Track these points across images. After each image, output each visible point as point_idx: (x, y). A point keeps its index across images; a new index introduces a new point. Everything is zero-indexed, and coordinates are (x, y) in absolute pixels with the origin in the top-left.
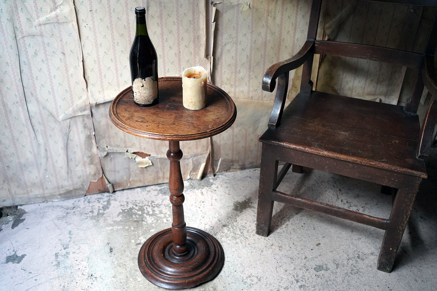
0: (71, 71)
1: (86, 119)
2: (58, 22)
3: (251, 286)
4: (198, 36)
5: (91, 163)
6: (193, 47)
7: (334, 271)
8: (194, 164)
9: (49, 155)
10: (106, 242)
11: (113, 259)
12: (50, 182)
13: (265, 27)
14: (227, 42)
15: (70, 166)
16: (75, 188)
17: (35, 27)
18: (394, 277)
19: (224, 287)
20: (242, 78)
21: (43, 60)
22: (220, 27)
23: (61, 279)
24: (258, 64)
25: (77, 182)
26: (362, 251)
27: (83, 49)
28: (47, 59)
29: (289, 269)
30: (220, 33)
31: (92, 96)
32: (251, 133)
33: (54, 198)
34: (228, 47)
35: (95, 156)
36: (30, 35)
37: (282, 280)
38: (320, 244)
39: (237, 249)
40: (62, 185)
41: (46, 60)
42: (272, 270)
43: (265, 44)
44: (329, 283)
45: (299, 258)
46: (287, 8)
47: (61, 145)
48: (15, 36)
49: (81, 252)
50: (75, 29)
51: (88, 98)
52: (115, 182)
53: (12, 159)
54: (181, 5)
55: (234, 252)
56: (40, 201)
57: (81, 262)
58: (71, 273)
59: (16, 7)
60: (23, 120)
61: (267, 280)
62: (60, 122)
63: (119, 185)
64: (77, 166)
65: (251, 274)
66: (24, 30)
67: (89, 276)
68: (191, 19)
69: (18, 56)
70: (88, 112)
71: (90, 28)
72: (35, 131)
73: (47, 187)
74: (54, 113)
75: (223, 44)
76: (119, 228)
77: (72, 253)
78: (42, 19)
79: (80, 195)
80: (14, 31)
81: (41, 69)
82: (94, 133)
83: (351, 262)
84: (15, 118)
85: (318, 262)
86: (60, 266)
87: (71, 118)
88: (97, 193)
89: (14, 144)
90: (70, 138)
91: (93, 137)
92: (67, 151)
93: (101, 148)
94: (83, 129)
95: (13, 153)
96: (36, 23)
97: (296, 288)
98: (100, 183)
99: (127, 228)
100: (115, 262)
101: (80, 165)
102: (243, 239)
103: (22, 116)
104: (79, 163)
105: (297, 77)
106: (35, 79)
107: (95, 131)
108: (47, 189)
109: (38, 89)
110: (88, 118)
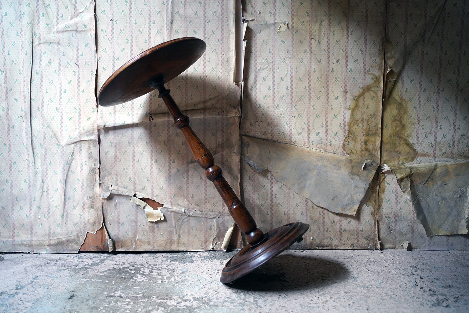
0: (83, 86)
1: (92, 147)
2: (77, 30)
4: (228, 59)
5: (92, 206)
6: (221, 71)
8: (219, 228)
9: (45, 189)
10: (71, 290)
11: (67, 305)
12: (41, 226)
13: (309, 52)
14: (262, 68)
15: (67, 207)
16: (69, 238)
17: (53, 33)
20: (281, 114)
21: (55, 71)
22: (253, 49)
24: (301, 98)
25: (72, 231)
27: (98, 61)
28: (60, 71)
30: (253, 56)
31: (101, 117)
32: (295, 194)
33: (42, 248)
34: (263, 74)
35: (97, 197)
36: (46, 42)
40: (54, 232)
41: (58, 71)
43: (309, 74)
46: (334, 31)
47: (60, 176)
48: (32, 41)
49: (34, 294)
50: (93, 38)
51: (96, 121)
52: (117, 238)
53: (4, 187)
54: (209, 21)
56: (25, 251)
59: (38, 11)
60: (25, 138)
62: (63, 147)
63: (123, 244)
64: (75, 208)
66: (42, 36)
68: (220, 37)
69: (31, 64)
70: (94, 137)
71: (109, 39)
72: (35, 154)
74: (59, 134)
75: (257, 70)
76: (97, 281)
77: (22, 294)
78: (62, 26)
79: (72, 250)
80: (31, 36)
81: (52, 81)
82: (98, 166)
84: (17, 135)
87: (75, 143)
88: (94, 250)
89: (10, 168)
90: (72, 169)
91: (97, 171)
92: (66, 186)
93: (105, 186)
94: (87, 159)
95: (7, 180)
96: (55, 29)
98: (99, 237)
99: (107, 282)
101: (79, 207)
102: (254, 307)
103: (24, 134)
104: (78, 204)
105: (354, 121)
106: (44, 92)
107: (100, 163)
108: (36, 234)
109: (45, 104)
110: (95, 146)
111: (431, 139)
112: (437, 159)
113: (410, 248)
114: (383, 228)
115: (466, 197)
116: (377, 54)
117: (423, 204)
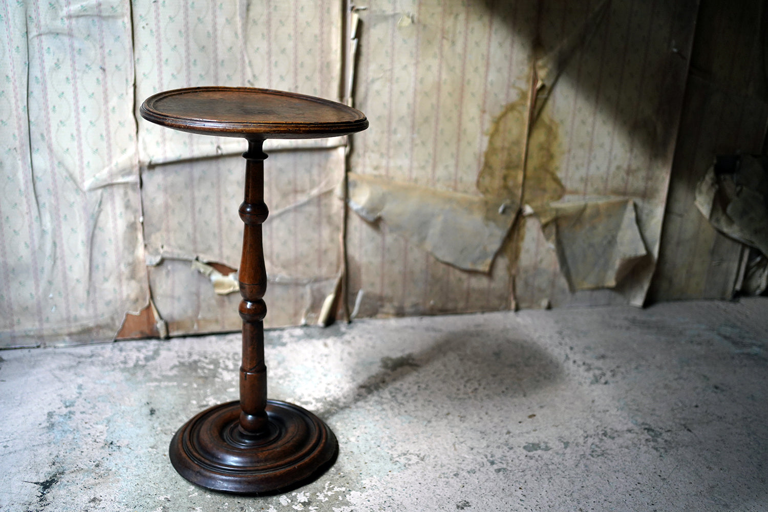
0: (113, 101)
1: (130, 192)
2: (99, 15)
3: (407, 466)
4: (328, 63)
5: (133, 276)
6: (319, 81)
7: (561, 452)
8: (314, 296)
9: (58, 255)
10: (144, 401)
11: (154, 424)
12: (54, 308)
13: (439, 56)
14: (375, 77)
15: (93, 279)
16: (99, 323)
17: (62, 19)
18: (669, 463)
19: (356, 467)
20: (399, 142)
21: (67, 78)
23: (53, 445)
25: (104, 313)
26: (611, 427)
27: (136, 65)
28: (75, 77)
29: (477, 446)
30: (363, 60)
31: (145, 149)
32: (414, 247)
33: (58, 339)
34: (377, 86)
35: (140, 262)
36: (50, 33)
37: (463, 461)
38: (534, 416)
39: (383, 417)
40: (76, 316)
41: (72, 79)
42: (447, 447)
43: (438, 86)
44: (550, 467)
45: (496, 432)
47: (81, 235)
48: (26, 31)
49: (96, 412)
50: (127, 29)
51: (137, 152)
52: (172, 318)
54: (302, 8)
55: (378, 421)
56: (32, 345)
57: (94, 426)
58: (74, 438)
60: (22, 182)
61: (436, 459)
62: (84, 193)
63: (179, 325)
64: (106, 280)
65: (408, 451)
66: (43, 23)
67: (106, 444)
68: (317, 31)
69: (27, 67)
70: (133, 178)
71: (151, 30)
72: (40, 205)
73: (48, 318)
74: (77, 175)
75: (369, 81)
76: (171, 384)
77: (79, 413)
78: (75, 8)
79: (105, 339)
80: (25, 23)
81: (63, 93)
82: (141, 219)
83: (590, 441)
84: (8, 177)
85: (532, 439)
86: (53, 429)
87: (104, 187)
88: (137, 337)
90: (100, 224)
91: (139, 226)
92: (91, 249)
93: (152, 247)
94: (123, 210)
96: (64, 12)
97: (489, 473)
98: (144, 319)
99: (185, 384)
100: (157, 427)
101: (112, 279)
102: (395, 405)
103: (20, 175)
104: (111, 274)
105: (492, 150)
106: (50, 110)
107: (143, 215)
108: (48, 320)
109: (53, 129)
110: (134, 190)
111: (582, 172)
112: (587, 197)
113: (549, 307)
114: (520, 284)
115: (616, 242)
116: (526, 62)
117: (568, 253)
